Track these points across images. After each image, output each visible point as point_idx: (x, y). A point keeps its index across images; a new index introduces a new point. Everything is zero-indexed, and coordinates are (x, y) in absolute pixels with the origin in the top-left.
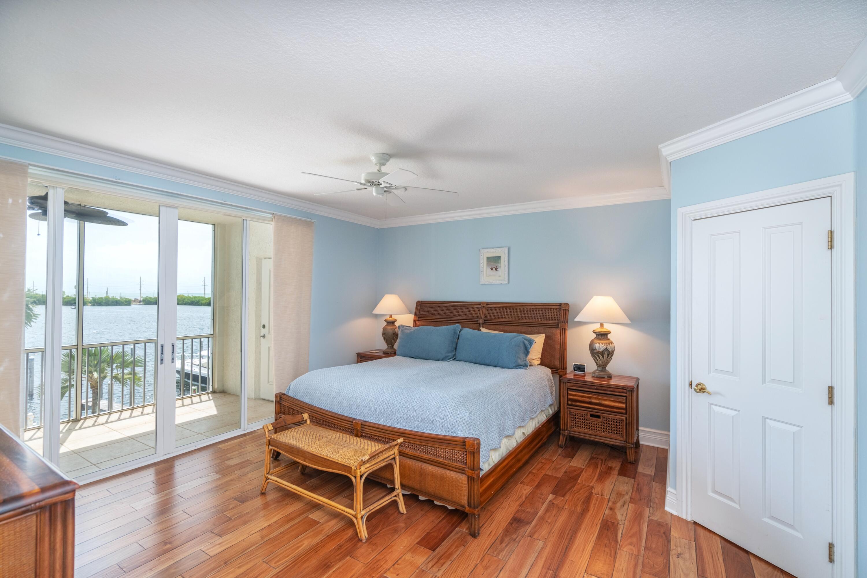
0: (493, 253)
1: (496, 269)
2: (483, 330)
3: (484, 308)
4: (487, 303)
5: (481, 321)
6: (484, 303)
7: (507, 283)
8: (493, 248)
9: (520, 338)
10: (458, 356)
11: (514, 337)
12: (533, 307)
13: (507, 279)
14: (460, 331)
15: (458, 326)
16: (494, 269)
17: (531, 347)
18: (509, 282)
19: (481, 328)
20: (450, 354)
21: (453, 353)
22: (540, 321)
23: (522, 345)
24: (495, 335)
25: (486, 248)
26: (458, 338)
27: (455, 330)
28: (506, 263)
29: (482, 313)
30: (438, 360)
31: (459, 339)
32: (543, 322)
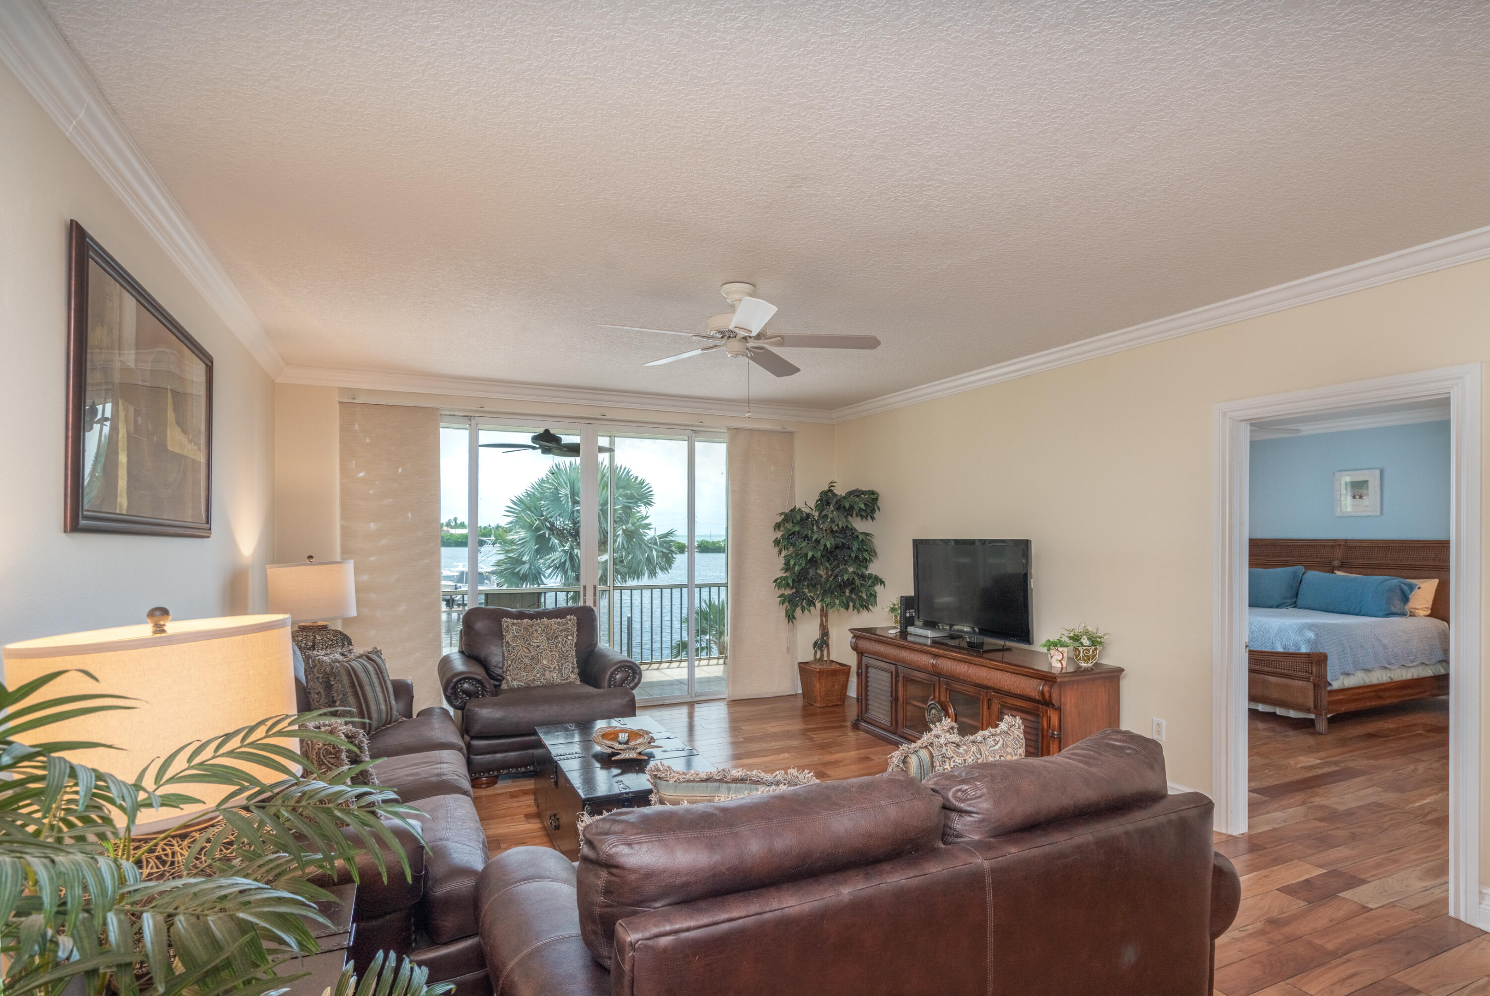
0: (1359, 477)
1: (1361, 497)
2: (1339, 573)
3: (1342, 547)
4: (1346, 540)
5: (1336, 563)
6: (1342, 540)
7: (1378, 514)
8: (1356, 470)
9: (1395, 581)
10: (1299, 602)
11: (1385, 581)
12: (1420, 545)
13: (1378, 510)
14: (1303, 574)
15: (1300, 569)
16: (1357, 497)
17: (1411, 592)
18: (1382, 513)
19: (1336, 572)
20: (1288, 601)
21: (1293, 600)
22: (1432, 563)
23: (1398, 591)
24: (1355, 579)
25: (1344, 471)
26: (1300, 583)
27: (1295, 573)
28: (1378, 489)
29: (1338, 553)
30: (1271, 607)
31: (1303, 582)
32: (1437, 563)
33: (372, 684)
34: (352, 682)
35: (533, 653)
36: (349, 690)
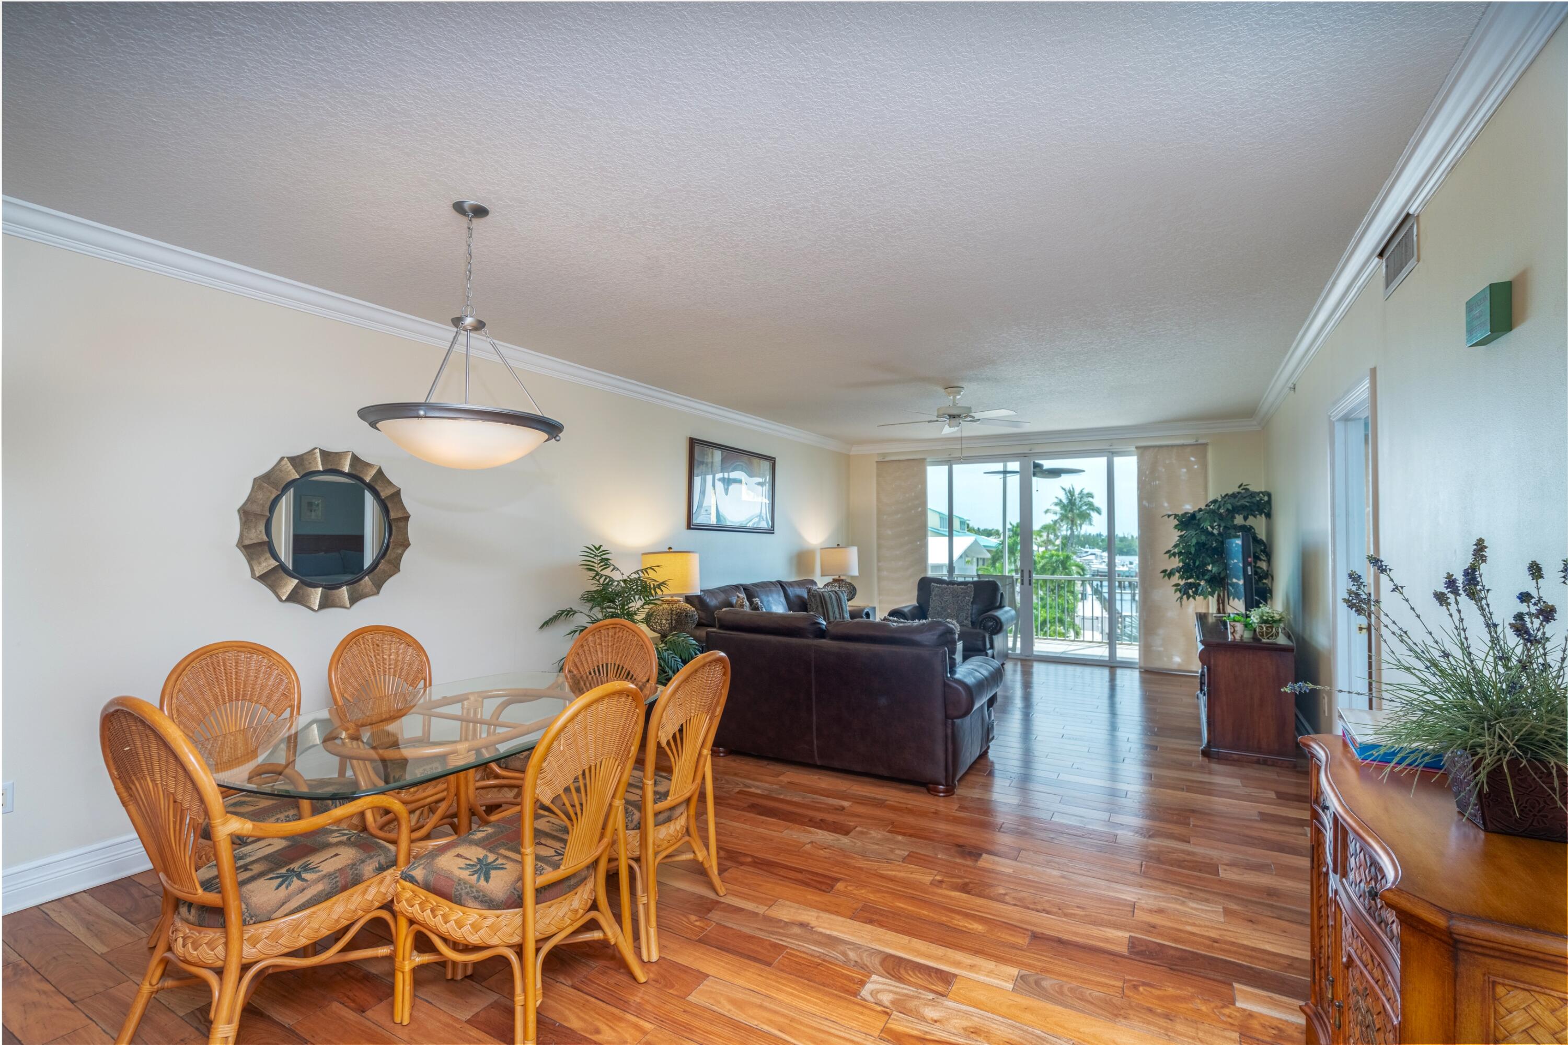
33: (832, 604)
34: (822, 603)
35: (943, 605)
36: (819, 605)
